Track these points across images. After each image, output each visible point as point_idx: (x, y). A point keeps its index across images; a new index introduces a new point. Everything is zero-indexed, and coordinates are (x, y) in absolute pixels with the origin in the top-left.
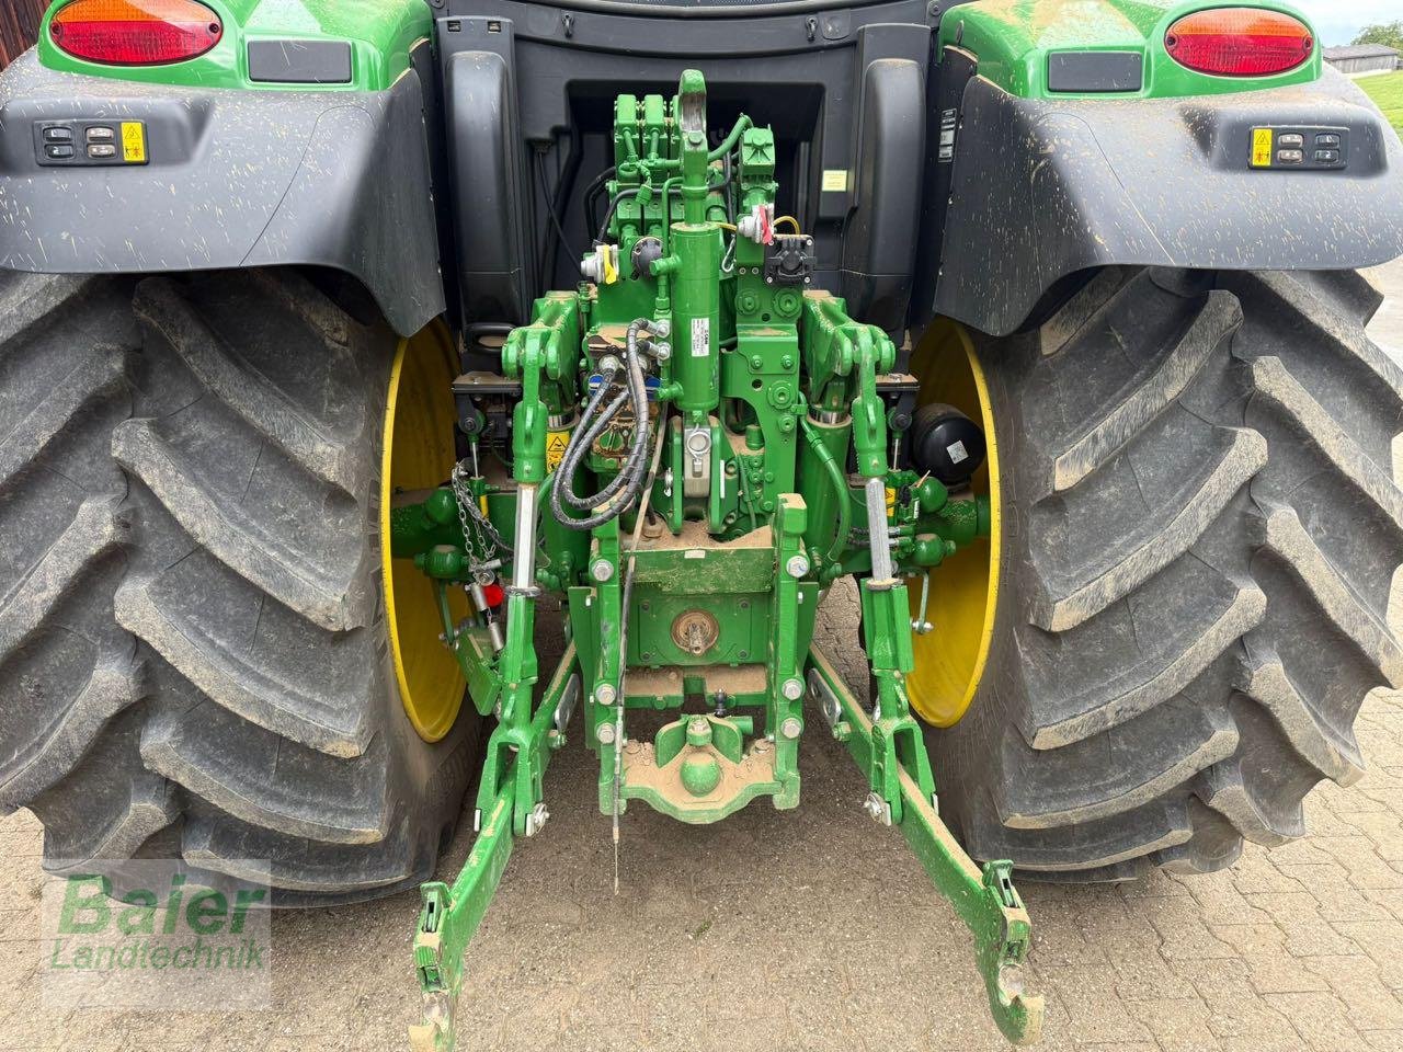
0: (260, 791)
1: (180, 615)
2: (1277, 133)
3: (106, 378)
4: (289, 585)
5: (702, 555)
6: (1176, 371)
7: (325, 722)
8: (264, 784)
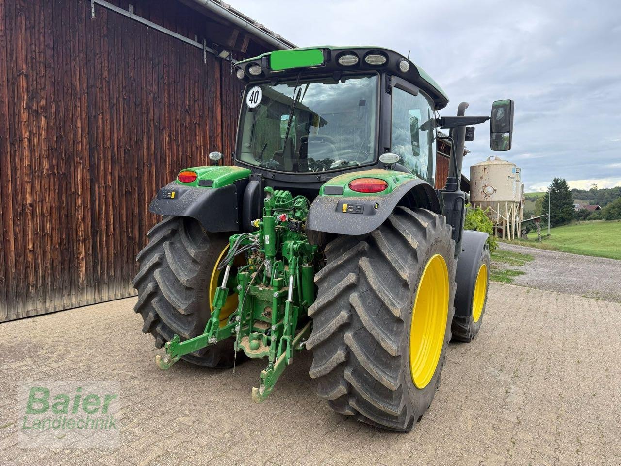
0: (168, 317)
1: (163, 277)
2: (348, 205)
3: (167, 234)
4: (178, 274)
5: (262, 290)
6: (343, 258)
7: (179, 304)
8: (169, 316)
